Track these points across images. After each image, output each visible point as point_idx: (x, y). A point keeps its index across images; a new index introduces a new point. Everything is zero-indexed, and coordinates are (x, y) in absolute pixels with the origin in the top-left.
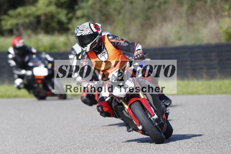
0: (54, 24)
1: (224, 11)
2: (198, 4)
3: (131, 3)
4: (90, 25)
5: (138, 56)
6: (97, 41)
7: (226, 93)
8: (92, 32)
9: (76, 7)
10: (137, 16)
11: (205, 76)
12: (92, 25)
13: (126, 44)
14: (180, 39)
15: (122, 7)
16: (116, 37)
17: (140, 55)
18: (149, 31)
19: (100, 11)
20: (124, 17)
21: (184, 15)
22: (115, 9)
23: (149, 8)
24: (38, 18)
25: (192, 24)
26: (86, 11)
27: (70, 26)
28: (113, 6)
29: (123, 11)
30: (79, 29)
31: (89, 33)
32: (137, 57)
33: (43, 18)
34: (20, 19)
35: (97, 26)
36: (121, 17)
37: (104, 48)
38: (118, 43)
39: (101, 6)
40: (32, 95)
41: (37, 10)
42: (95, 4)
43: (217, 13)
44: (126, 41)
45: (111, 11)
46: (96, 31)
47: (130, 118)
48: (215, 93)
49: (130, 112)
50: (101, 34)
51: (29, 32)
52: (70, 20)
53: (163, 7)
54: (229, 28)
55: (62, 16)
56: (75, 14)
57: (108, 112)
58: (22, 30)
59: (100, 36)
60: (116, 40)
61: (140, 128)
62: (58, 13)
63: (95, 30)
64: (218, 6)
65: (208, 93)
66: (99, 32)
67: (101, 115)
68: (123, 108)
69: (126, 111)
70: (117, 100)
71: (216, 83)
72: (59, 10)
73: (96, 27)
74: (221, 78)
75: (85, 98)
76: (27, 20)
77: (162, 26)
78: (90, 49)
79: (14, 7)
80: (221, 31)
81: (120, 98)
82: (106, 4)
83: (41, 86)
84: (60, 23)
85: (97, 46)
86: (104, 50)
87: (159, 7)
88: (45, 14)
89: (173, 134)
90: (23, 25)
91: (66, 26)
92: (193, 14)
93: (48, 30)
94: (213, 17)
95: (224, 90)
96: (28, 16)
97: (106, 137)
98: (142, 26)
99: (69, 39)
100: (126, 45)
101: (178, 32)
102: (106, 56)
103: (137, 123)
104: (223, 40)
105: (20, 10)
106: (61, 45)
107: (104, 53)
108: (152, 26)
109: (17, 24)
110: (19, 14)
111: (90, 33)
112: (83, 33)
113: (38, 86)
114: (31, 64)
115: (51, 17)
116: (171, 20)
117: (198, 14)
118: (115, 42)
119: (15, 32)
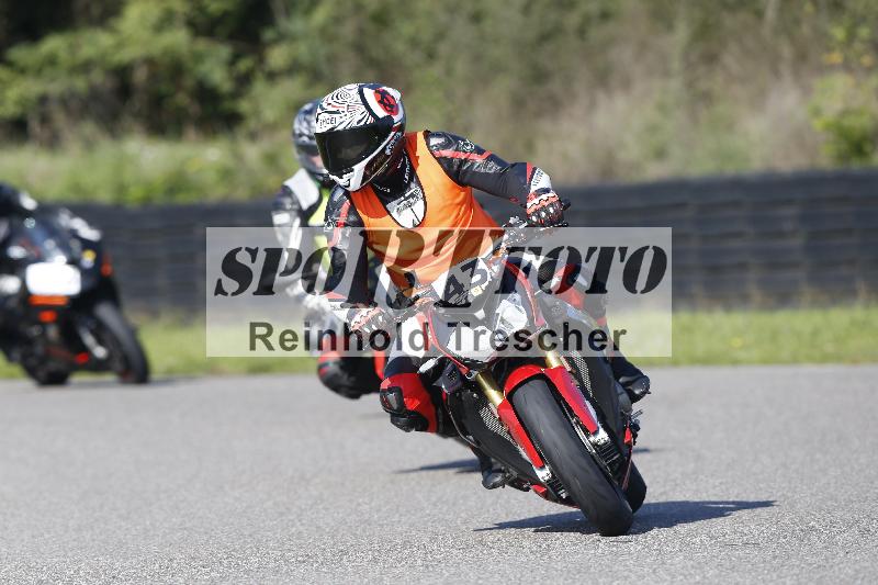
0: (182, 99)
1: (829, 50)
2: (730, 21)
3: (476, 18)
4: (361, 93)
5: (543, 214)
6: (388, 152)
7: (837, 358)
8: (371, 120)
9: (268, 34)
10: (498, 69)
11: (756, 294)
12: (369, 94)
13: (493, 168)
14: (660, 154)
15: (440, 36)
16: (456, 139)
17: (551, 210)
18: (545, 125)
19: (359, 48)
20: (449, 72)
21: (676, 65)
22: (414, 43)
23: (545, 38)
24: (122, 73)
25: (707, 98)
26: (302, 50)
27: (244, 106)
28: (406, 29)
29: (443, 48)
30: (323, 109)
31: (360, 121)
32: (539, 216)
33: (140, 76)
34: (53, 80)
35: (390, 99)
36: (436, 71)
37: (411, 179)
38: (463, 162)
39: (361, 31)
40: (16, 369)
41: (120, 45)
42: (337, 20)
43: (802, 57)
44: (492, 158)
45: (400, 47)
46: (386, 114)
47: (508, 438)
48: (794, 360)
49: (510, 414)
50: (401, 128)
51: (89, 128)
52: (244, 81)
53: (596, 34)
54: (845, 113)
55: (215, 66)
56: (261, 60)
57: (418, 413)
58: (60, 119)
59: (399, 134)
60: (457, 150)
61: (543, 474)
62: (199, 58)
63: (381, 113)
64: (806, 30)
65: (766, 361)
66: (397, 118)
67: (393, 421)
68: (484, 400)
69: (495, 412)
70: (464, 370)
71: (799, 321)
72: (202, 45)
73: (385, 100)
74: (815, 304)
75: (332, 368)
76: (80, 84)
77: (592, 106)
78: (363, 182)
79: (31, 32)
80: (818, 124)
81: (473, 364)
82: (381, 19)
83: (53, 332)
84: (206, 95)
85: (387, 169)
86: (413, 185)
87: (582, 32)
88: (150, 62)
89: (645, 502)
90: (64, 102)
91: (227, 105)
92: (711, 59)
93: (162, 122)
94: (785, 70)
95: (830, 348)
96: (85, 67)
97: (382, 526)
98: (518, 104)
99: (238, 157)
100: (492, 171)
101: (652, 129)
102: (419, 207)
103: (531, 457)
104: (825, 158)
105: (54, 44)
106: (210, 177)
107: (412, 196)
108: (554, 106)
109: (43, 100)
110: (52, 61)
111: (362, 123)
112: (338, 122)
113: (44, 334)
114: (16, 252)
115: (174, 69)
116: (627, 84)
117: (731, 59)
118: (452, 158)
119: (34, 126)
